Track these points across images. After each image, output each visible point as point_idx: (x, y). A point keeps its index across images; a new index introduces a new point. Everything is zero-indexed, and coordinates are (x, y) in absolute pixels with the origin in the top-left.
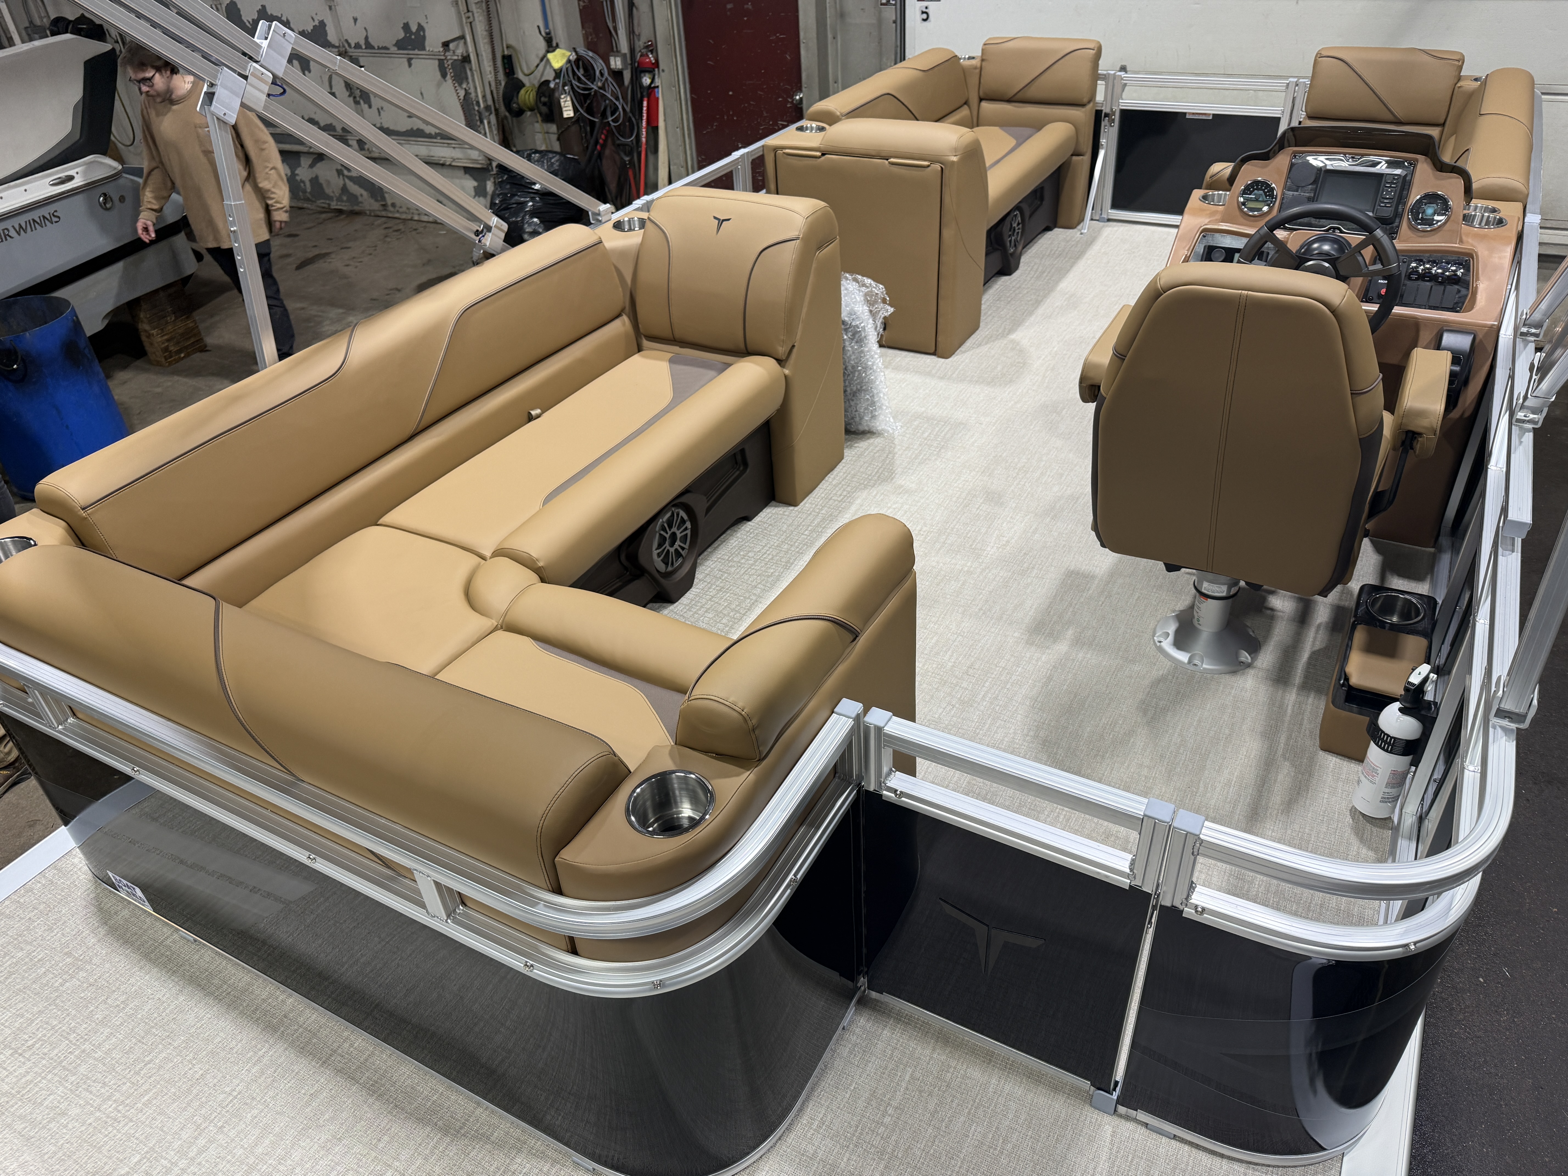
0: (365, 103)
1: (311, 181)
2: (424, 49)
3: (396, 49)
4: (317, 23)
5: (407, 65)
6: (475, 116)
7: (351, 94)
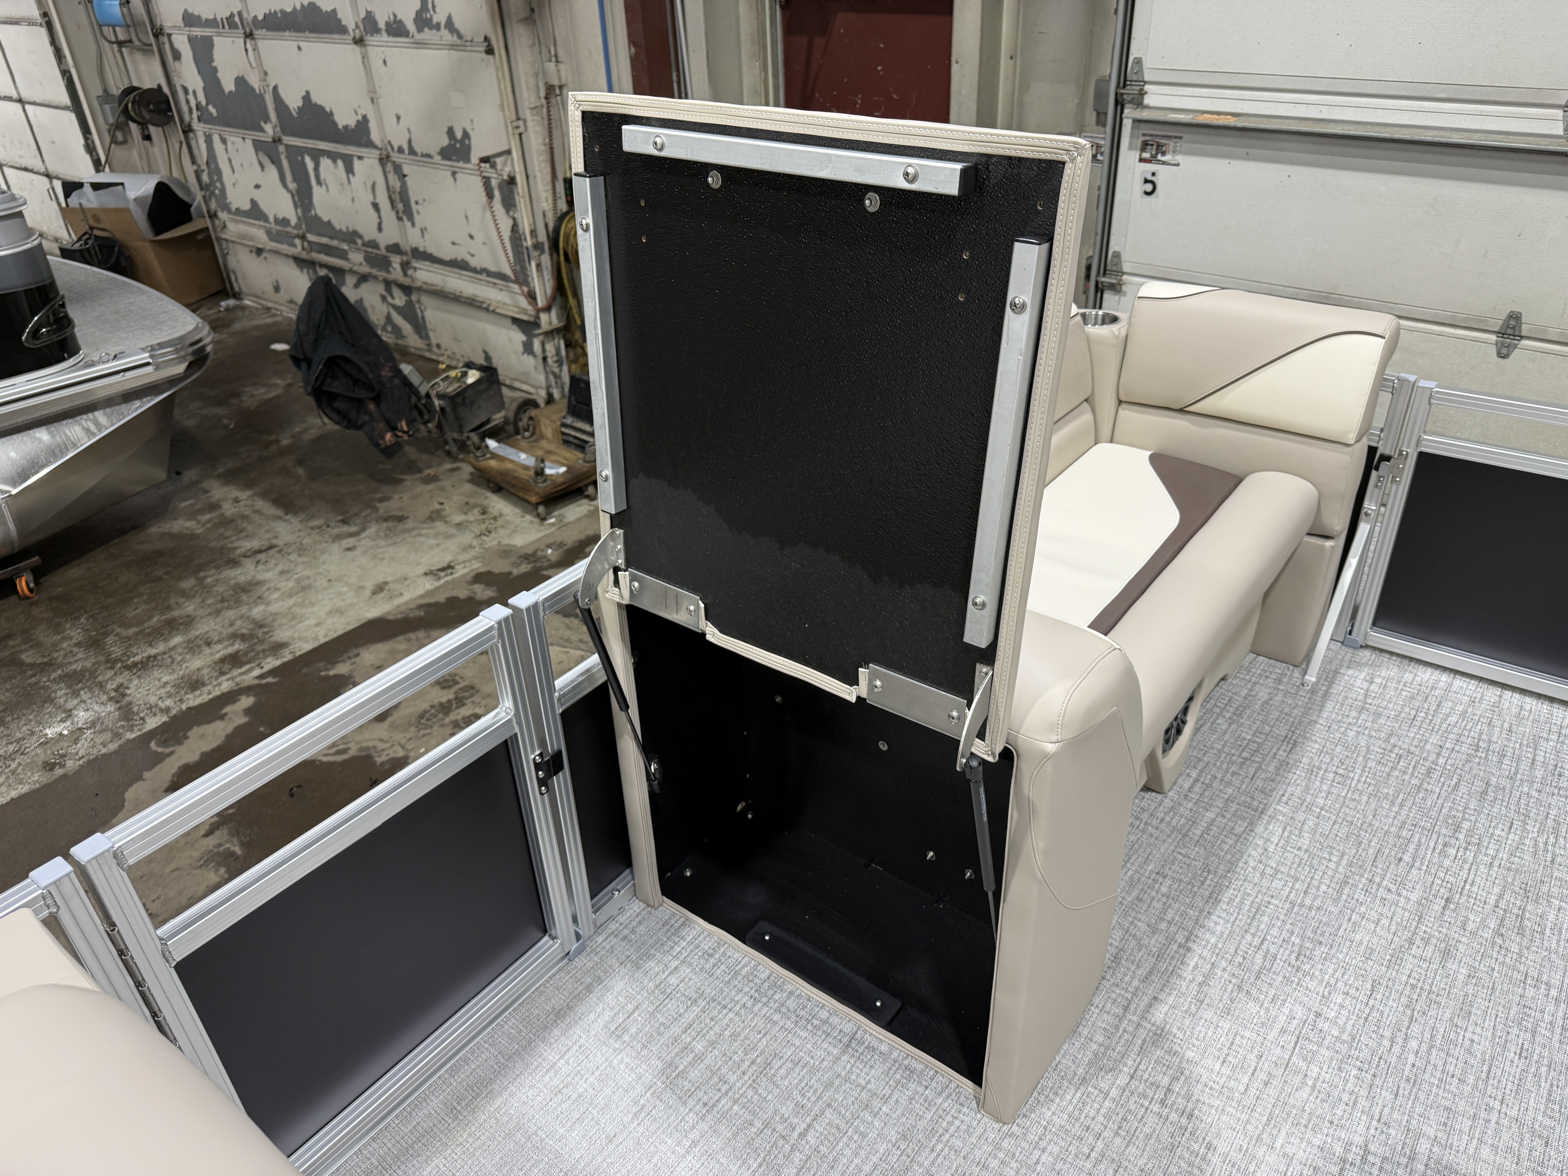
0: (408, 220)
2: (468, 161)
3: (440, 158)
4: (360, 118)
5: (452, 179)
6: (523, 254)
7: (394, 208)
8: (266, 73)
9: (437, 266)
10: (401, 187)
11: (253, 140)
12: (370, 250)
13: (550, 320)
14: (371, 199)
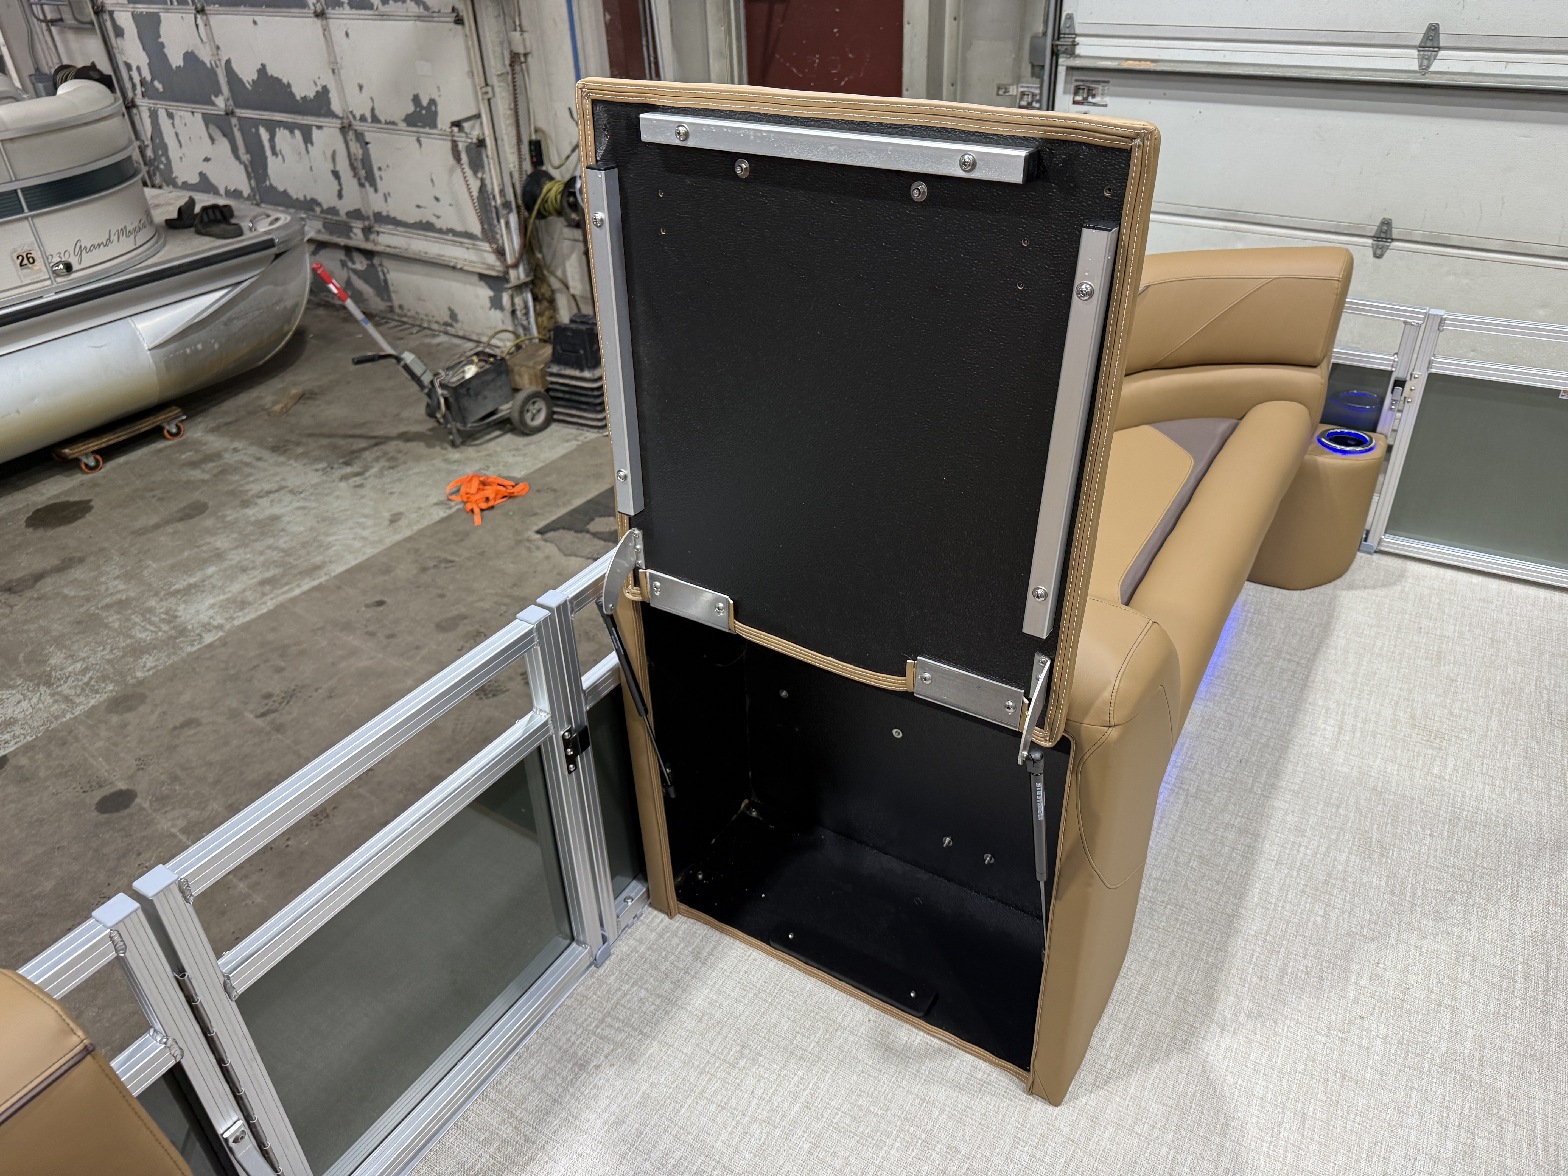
0: (371, 185)
2: (435, 126)
3: (405, 125)
4: (319, 88)
5: (417, 145)
6: (492, 212)
7: (356, 175)
8: (218, 48)
9: (400, 229)
10: (363, 155)
11: (203, 114)
12: (329, 217)
13: (518, 275)
14: (330, 167)
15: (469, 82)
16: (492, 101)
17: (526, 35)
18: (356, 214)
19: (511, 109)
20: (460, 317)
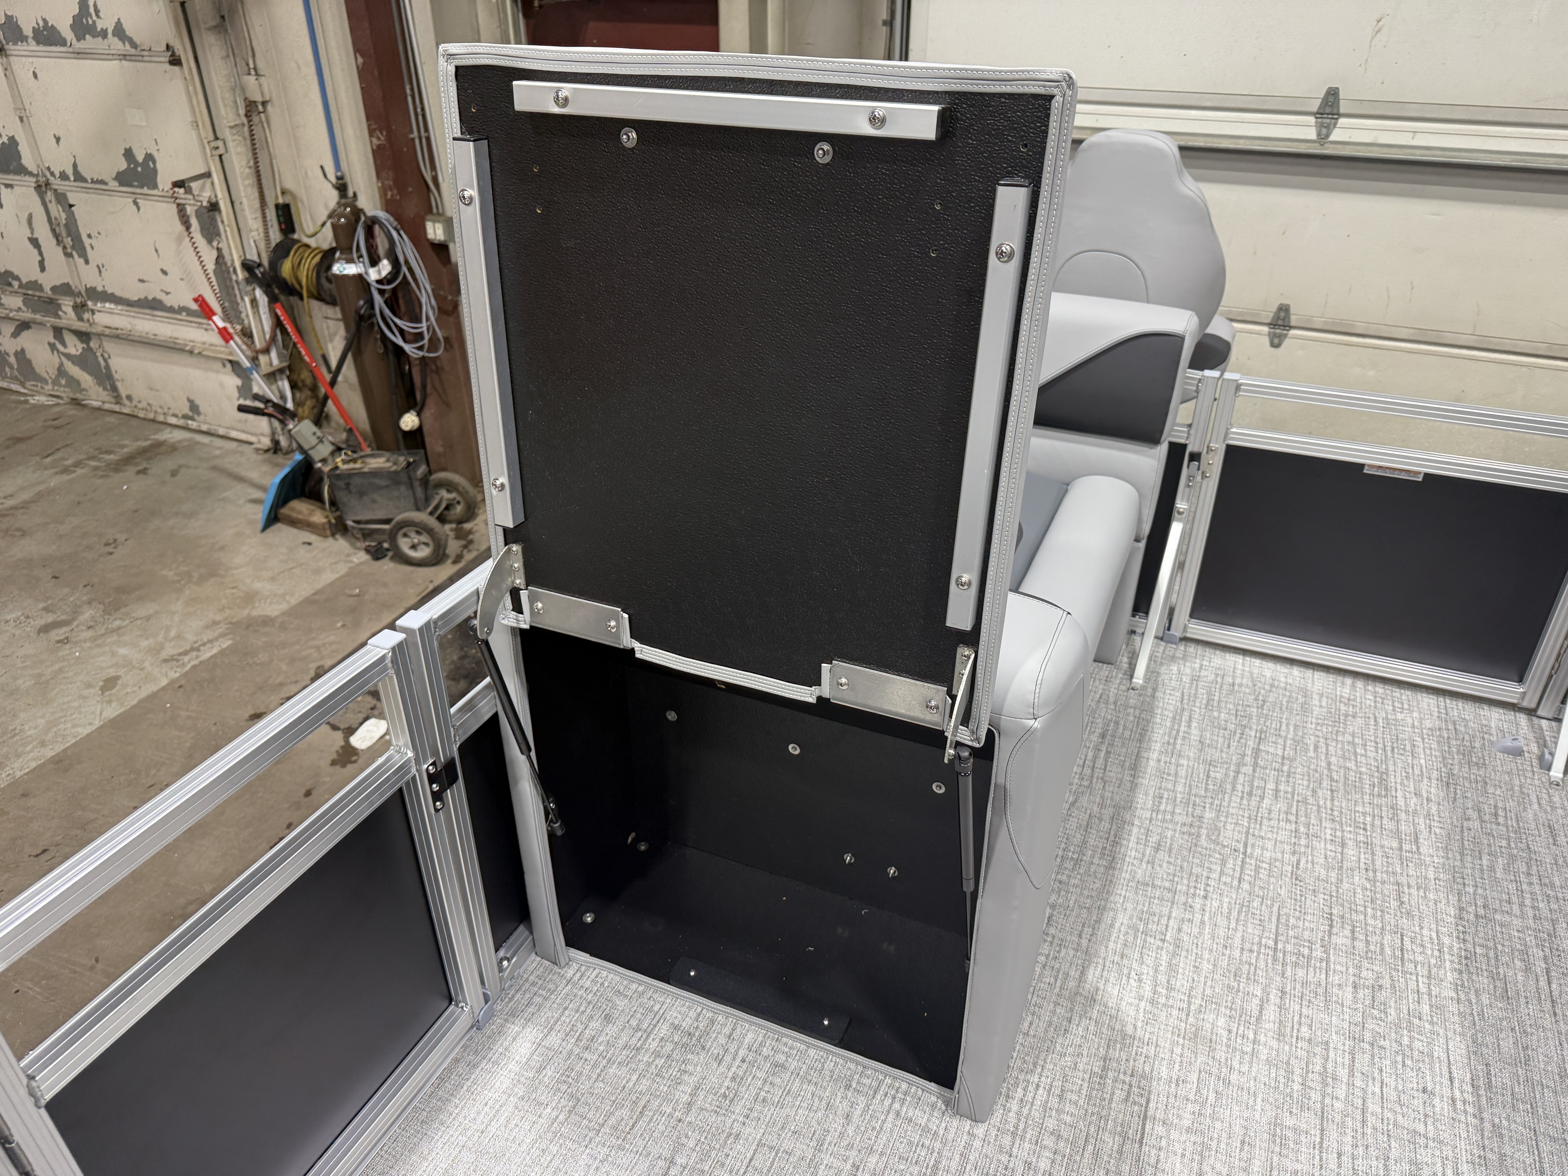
0: (80, 256)
1: (16, 354)
2: (155, 186)
3: (117, 184)
5: (135, 208)
7: (59, 242)
9: (121, 307)
10: (67, 219)
12: (30, 292)
13: (271, 360)
14: (27, 233)
15: (194, 133)
16: (223, 157)
17: (263, 80)
18: (65, 289)
19: (250, 167)
20: (201, 409)
